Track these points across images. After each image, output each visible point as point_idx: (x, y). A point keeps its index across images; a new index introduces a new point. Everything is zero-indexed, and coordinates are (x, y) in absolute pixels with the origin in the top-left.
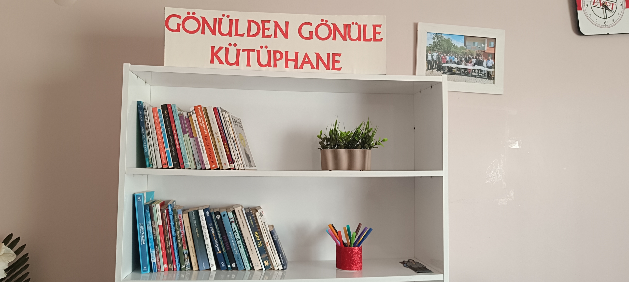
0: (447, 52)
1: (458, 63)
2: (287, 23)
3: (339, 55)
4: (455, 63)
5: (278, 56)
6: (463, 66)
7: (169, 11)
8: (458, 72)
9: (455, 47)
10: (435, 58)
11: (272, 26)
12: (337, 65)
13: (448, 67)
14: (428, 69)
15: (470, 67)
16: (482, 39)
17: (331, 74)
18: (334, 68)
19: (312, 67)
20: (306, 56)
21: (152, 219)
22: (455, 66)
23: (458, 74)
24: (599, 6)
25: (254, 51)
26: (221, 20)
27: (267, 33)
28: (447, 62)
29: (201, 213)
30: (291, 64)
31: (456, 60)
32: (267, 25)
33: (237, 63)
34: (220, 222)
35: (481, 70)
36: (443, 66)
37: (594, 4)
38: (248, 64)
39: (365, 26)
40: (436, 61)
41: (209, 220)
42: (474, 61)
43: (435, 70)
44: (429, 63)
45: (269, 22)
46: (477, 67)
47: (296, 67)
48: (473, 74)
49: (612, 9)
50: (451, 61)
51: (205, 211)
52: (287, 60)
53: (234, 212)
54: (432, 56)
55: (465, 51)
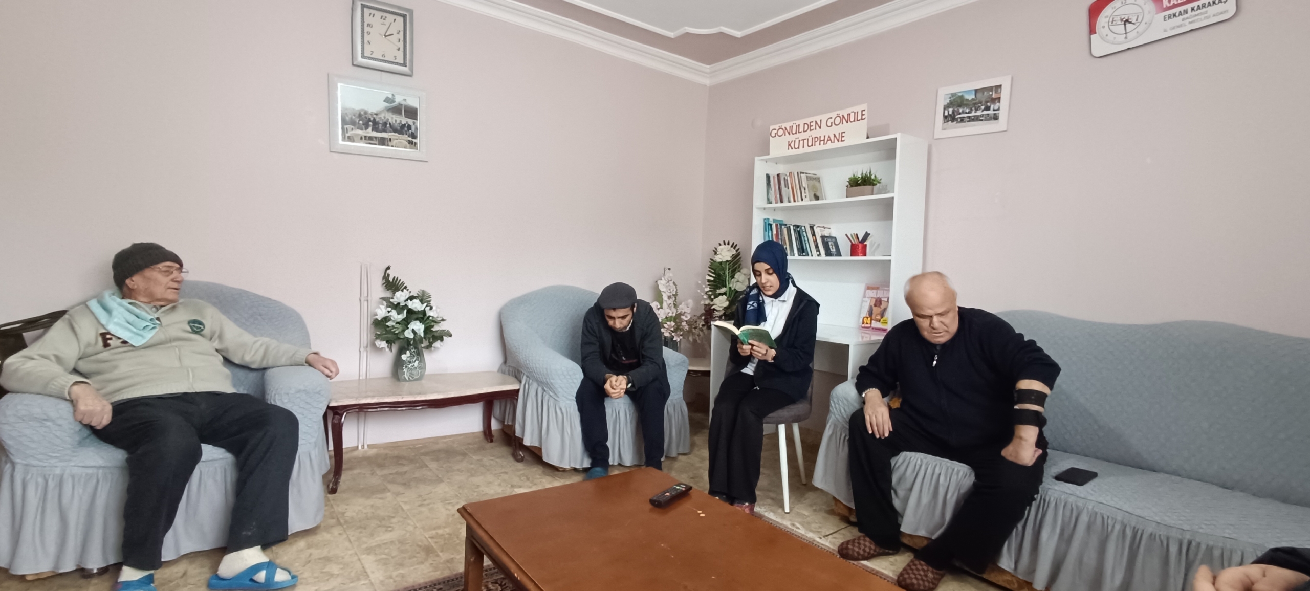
0: (960, 106)
1: (969, 113)
2: (821, 120)
3: (844, 132)
4: (966, 113)
5: (816, 139)
6: (973, 114)
7: (772, 128)
8: (968, 120)
9: (967, 100)
10: (950, 113)
11: (813, 124)
12: (843, 139)
13: (960, 118)
14: (945, 122)
15: (979, 113)
16: (990, 89)
17: (841, 144)
18: (842, 141)
19: (832, 142)
20: (829, 137)
21: (771, 230)
22: (965, 115)
23: (968, 121)
25: (805, 139)
26: (792, 126)
27: (812, 128)
28: (960, 114)
29: (791, 227)
30: (822, 142)
31: (967, 111)
33: (798, 148)
34: (799, 232)
35: (988, 114)
36: (957, 117)
37: (1112, 23)
38: (803, 147)
39: (857, 112)
40: (951, 115)
41: (794, 230)
42: (983, 107)
43: (950, 122)
44: (945, 117)
45: (812, 122)
46: (985, 112)
47: (824, 144)
48: (981, 118)
49: (1137, 20)
50: (963, 112)
51: (793, 226)
52: (820, 141)
53: (805, 227)
54: (948, 112)
55: (974, 102)
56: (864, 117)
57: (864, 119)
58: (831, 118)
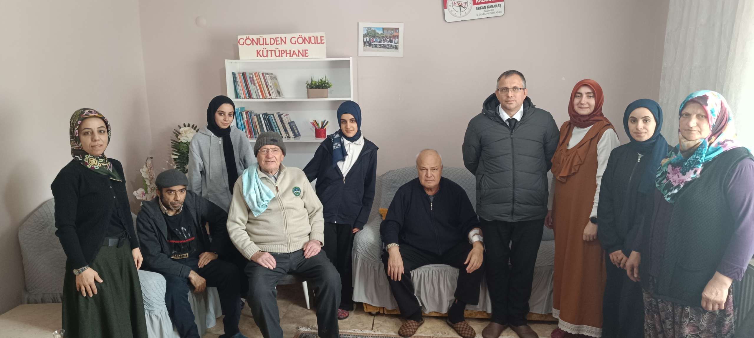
0: (374, 37)
1: (380, 42)
2: (285, 38)
3: (307, 50)
4: (378, 42)
5: (283, 52)
6: (382, 43)
7: (239, 37)
8: (380, 46)
9: (378, 34)
10: (368, 40)
11: (279, 39)
12: (307, 55)
13: (375, 44)
14: (364, 46)
15: (386, 43)
16: (392, 29)
17: (304, 59)
18: (305, 56)
19: (297, 56)
20: (294, 51)
21: (243, 118)
22: (378, 43)
23: (380, 48)
24: (457, 5)
25: (273, 50)
26: (259, 39)
27: (278, 43)
28: (374, 42)
29: (261, 115)
30: (288, 55)
31: (379, 41)
32: (277, 39)
33: (267, 56)
34: (268, 119)
35: (392, 45)
36: (372, 44)
37: (454, 5)
38: (271, 56)
39: (317, 37)
40: (368, 42)
41: (264, 118)
42: (388, 40)
43: (368, 46)
44: (365, 43)
45: (278, 38)
46: (389, 43)
47: (290, 56)
48: (388, 47)
49: (465, 6)
50: (376, 41)
51: (262, 115)
52: (287, 53)
53: (273, 115)
54: (367, 39)
55: (383, 36)
56: (323, 42)
57: (324, 43)
58: (295, 38)
